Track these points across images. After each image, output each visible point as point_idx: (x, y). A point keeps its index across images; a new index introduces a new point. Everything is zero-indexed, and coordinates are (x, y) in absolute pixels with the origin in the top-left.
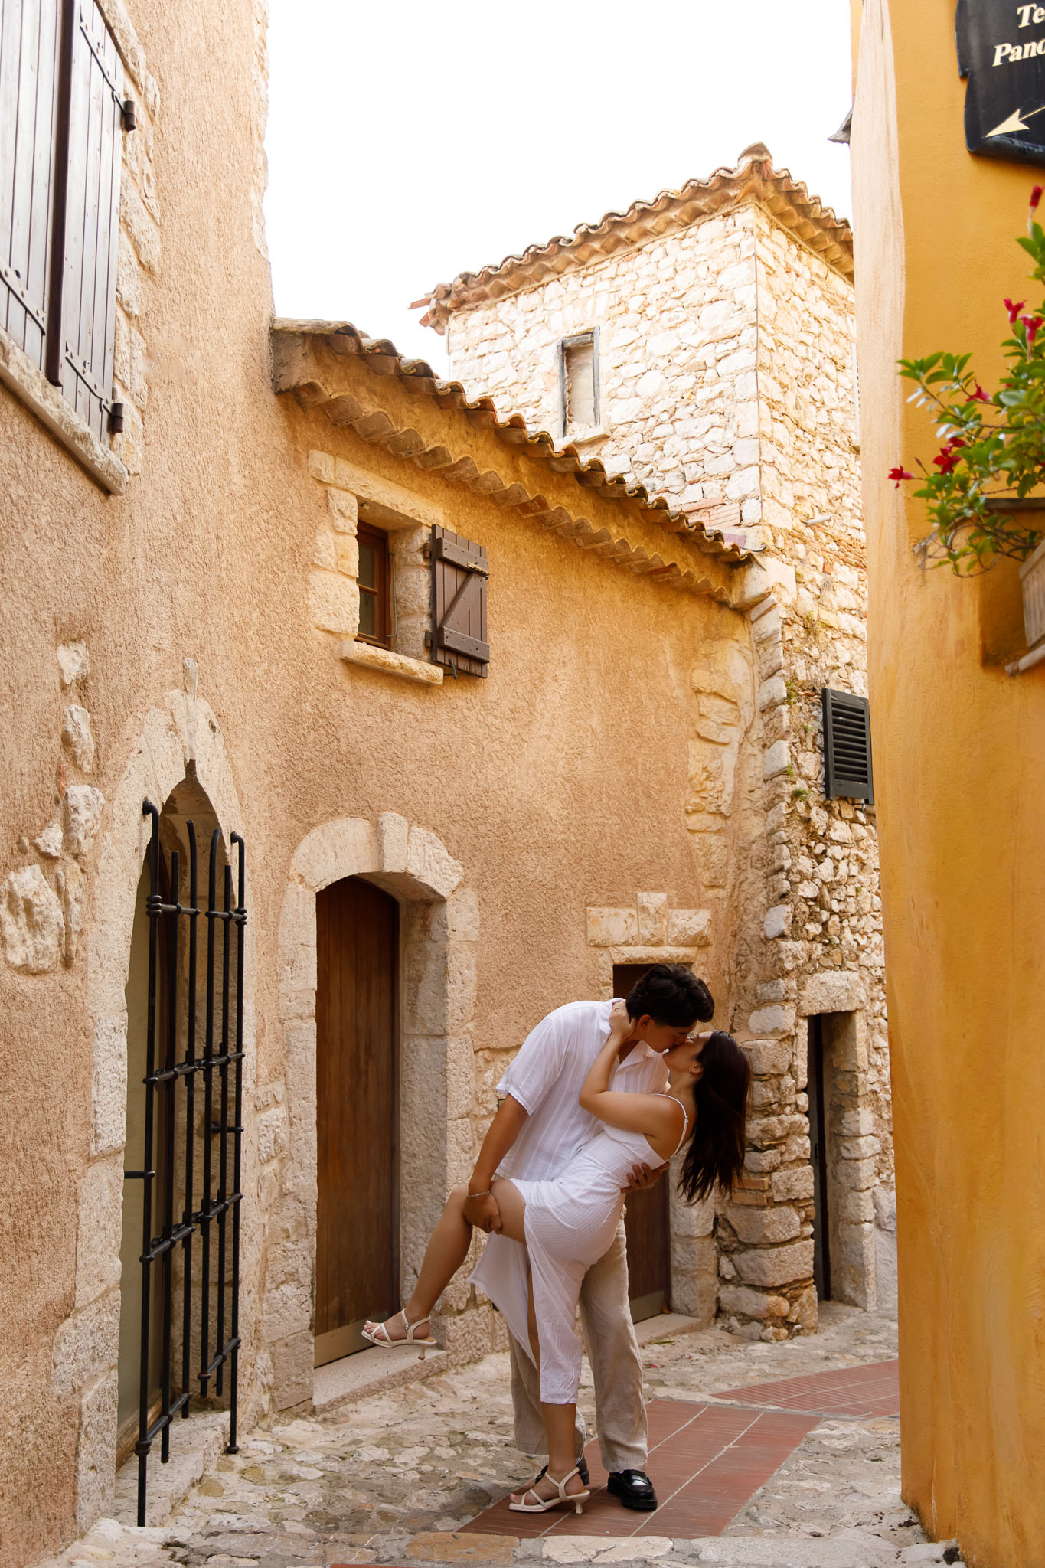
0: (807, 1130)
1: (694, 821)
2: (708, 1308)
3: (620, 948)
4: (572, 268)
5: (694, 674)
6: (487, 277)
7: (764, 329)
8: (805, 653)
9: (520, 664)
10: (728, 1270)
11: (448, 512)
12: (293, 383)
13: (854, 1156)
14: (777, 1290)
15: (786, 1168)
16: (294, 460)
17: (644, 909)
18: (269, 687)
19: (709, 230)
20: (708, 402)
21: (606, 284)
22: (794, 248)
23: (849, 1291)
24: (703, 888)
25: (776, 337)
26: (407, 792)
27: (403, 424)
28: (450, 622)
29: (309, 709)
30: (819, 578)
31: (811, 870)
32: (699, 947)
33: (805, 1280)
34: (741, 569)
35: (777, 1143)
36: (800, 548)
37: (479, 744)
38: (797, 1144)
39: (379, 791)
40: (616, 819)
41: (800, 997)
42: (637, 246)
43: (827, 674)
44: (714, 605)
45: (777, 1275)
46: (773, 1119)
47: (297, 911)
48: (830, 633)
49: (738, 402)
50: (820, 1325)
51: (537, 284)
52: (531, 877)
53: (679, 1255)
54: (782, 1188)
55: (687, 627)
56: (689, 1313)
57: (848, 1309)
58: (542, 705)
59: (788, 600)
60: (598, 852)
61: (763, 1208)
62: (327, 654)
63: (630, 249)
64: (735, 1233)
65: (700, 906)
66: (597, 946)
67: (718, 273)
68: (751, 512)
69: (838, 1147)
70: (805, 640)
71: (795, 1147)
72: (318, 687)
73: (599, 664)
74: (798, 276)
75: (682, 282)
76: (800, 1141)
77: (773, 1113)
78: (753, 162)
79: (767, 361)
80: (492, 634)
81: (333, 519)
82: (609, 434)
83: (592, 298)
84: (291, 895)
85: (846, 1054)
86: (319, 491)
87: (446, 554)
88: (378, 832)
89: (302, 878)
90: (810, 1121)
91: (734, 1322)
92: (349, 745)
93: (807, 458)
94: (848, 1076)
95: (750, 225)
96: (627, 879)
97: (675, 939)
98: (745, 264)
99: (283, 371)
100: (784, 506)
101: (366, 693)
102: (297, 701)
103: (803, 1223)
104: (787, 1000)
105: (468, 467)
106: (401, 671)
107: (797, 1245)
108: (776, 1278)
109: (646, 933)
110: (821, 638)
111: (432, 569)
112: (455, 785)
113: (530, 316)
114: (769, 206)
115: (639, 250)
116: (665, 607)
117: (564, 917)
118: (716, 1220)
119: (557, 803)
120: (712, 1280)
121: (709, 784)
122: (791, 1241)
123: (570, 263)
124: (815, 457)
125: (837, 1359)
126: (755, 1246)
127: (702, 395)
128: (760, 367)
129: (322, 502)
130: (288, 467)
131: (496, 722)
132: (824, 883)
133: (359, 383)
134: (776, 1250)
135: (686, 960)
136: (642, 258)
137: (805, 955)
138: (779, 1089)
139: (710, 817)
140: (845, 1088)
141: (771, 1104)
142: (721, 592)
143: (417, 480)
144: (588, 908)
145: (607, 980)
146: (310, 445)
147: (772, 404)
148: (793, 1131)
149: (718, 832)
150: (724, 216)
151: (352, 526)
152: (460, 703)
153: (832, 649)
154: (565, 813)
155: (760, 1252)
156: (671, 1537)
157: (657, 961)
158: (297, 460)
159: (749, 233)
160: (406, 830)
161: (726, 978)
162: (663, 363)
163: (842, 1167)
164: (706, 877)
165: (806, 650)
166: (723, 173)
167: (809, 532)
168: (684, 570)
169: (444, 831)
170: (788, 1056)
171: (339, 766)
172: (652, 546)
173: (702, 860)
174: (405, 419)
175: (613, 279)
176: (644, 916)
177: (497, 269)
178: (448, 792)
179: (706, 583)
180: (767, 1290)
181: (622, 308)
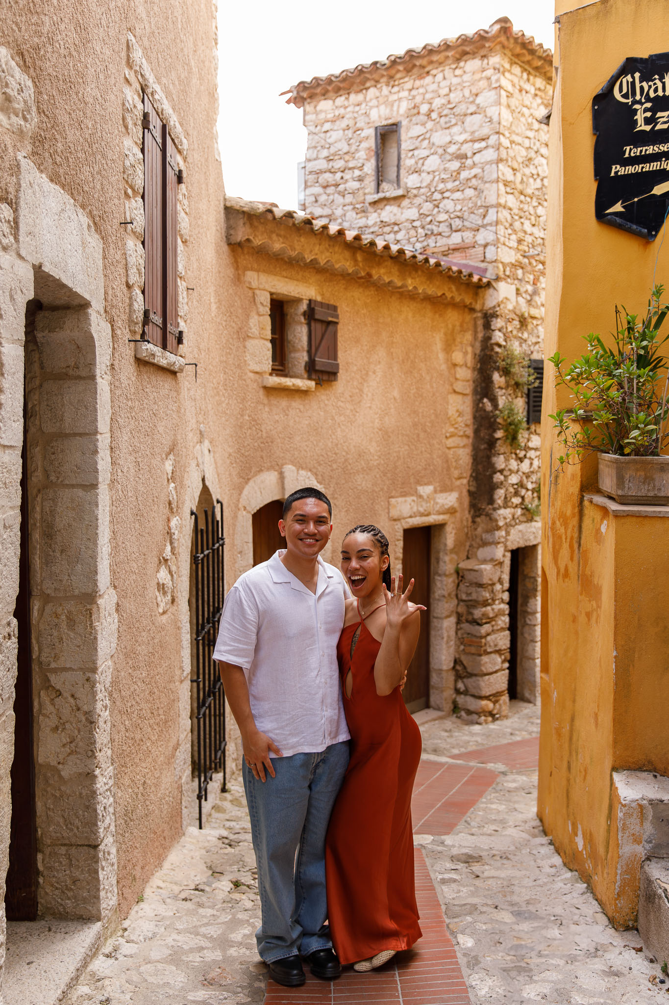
0: (507, 612)
1: (450, 442)
2: (448, 706)
3: (407, 520)
4: (384, 80)
5: (454, 355)
6: (329, 81)
7: (504, 135)
8: (520, 337)
9: (355, 368)
10: (460, 685)
11: (317, 288)
12: (238, 240)
13: (533, 623)
14: (487, 698)
15: (495, 633)
16: (238, 279)
17: (421, 497)
18: (228, 412)
19: (472, 65)
20: (468, 180)
21: (405, 94)
22: (525, 75)
23: (527, 695)
24: (454, 480)
25: (511, 139)
26: (296, 453)
27: (295, 250)
28: (319, 354)
29: (247, 418)
30: (530, 288)
31: (516, 467)
32: (451, 513)
33: (503, 692)
34: (483, 289)
35: (490, 620)
36: (520, 272)
37: (333, 419)
38: (501, 620)
39: (282, 455)
40: (407, 447)
41: (507, 540)
42: (427, 69)
43: (532, 348)
44: (466, 310)
45: (487, 690)
46: (489, 608)
47: (243, 526)
48: (535, 322)
49: (486, 182)
50: (510, 714)
51: (362, 87)
52: (360, 488)
53: (434, 679)
54: (492, 644)
55: (450, 326)
56: (439, 709)
57: (526, 705)
58: (367, 389)
59: (510, 307)
60: (396, 467)
61: (480, 655)
62: (255, 384)
63: (422, 71)
64: (465, 668)
65: (452, 490)
66: (395, 520)
67: (477, 95)
68: (490, 253)
69: (524, 618)
70: (520, 329)
71: (500, 622)
72: (252, 405)
73: (399, 358)
74: (527, 92)
75: (454, 97)
76: (503, 618)
77: (489, 605)
78: (502, 28)
79: (504, 156)
80: (340, 354)
81: (257, 308)
82: (406, 194)
83: (397, 102)
84: (240, 518)
85: (532, 568)
86: (250, 291)
87: (317, 317)
88: (282, 477)
89: (245, 508)
90: (510, 608)
91: (463, 713)
92: (267, 433)
93: (527, 213)
94: (532, 580)
95: (497, 66)
96: (412, 480)
97: (437, 511)
98: (493, 92)
99: (232, 232)
100: (510, 248)
101: (275, 402)
102: (242, 416)
103: (503, 662)
104: (499, 543)
105: (329, 264)
106: (293, 388)
107: (499, 674)
108: (486, 692)
109: (421, 510)
110: (530, 327)
111: (309, 325)
112: (321, 444)
113: (357, 108)
114: (511, 50)
115: (428, 73)
116: (437, 316)
117: (377, 507)
118: (456, 662)
119: (374, 444)
120: (452, 692)
121: (460, 419)
122: (496, 672)
123: (383, 76)
124: (532, 212)
125: (517, 735)
126: (476, 675)
127: (464, 175)
128: (501, 160)
129: (252, 300)
130: (235, 285)
131: (342, 404)
132: (524, 473)
133: (272, 232)
134: (487, 677)
135: (443, 522)
136: (429, 79)
137: (510, 516)
138: (492, 591)
139: (460, 438)
140: (529, 586)
141: (487, 600)
142: (471, 304)
143: (301, 273)
144: (390, 499)
145: (400, 538)
146: (246, 269)
147: (506, 184)
148: (500, 613)
149: (464, 447)
150: (482, 57)
151: (267, 310)
152: (323, 397)
153: (535, 331)
154: (378, 449)
155: (480, 679)
156: (432, 835)
157: (427, 524)
158: (239, 279)
159: (497, 71)
160: (296, 474)
161: (466, 530)
162: (440, 151)
163: (526, 629)
164: (456, 473)
165: (520, 335)
166: (482, 32)
167: (526, 260)
168: (449, 295)
169: (314, 470)
170: (498, 573)
171: (262, 445)
172: (431, 286)
173: (454, 464)
174: (297, 247)
175: (410, 90)
176: (420, 500)
177: (337, 77)
178: (317, 449)
179: (463, 300)
180: (481, 698)
181: (416, 111)
